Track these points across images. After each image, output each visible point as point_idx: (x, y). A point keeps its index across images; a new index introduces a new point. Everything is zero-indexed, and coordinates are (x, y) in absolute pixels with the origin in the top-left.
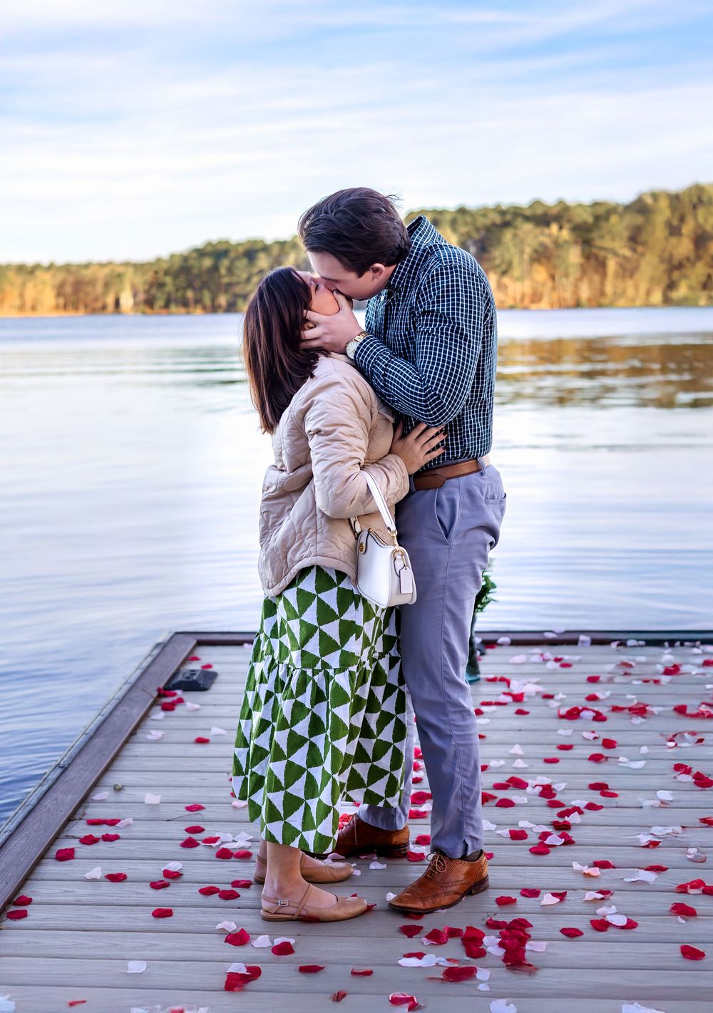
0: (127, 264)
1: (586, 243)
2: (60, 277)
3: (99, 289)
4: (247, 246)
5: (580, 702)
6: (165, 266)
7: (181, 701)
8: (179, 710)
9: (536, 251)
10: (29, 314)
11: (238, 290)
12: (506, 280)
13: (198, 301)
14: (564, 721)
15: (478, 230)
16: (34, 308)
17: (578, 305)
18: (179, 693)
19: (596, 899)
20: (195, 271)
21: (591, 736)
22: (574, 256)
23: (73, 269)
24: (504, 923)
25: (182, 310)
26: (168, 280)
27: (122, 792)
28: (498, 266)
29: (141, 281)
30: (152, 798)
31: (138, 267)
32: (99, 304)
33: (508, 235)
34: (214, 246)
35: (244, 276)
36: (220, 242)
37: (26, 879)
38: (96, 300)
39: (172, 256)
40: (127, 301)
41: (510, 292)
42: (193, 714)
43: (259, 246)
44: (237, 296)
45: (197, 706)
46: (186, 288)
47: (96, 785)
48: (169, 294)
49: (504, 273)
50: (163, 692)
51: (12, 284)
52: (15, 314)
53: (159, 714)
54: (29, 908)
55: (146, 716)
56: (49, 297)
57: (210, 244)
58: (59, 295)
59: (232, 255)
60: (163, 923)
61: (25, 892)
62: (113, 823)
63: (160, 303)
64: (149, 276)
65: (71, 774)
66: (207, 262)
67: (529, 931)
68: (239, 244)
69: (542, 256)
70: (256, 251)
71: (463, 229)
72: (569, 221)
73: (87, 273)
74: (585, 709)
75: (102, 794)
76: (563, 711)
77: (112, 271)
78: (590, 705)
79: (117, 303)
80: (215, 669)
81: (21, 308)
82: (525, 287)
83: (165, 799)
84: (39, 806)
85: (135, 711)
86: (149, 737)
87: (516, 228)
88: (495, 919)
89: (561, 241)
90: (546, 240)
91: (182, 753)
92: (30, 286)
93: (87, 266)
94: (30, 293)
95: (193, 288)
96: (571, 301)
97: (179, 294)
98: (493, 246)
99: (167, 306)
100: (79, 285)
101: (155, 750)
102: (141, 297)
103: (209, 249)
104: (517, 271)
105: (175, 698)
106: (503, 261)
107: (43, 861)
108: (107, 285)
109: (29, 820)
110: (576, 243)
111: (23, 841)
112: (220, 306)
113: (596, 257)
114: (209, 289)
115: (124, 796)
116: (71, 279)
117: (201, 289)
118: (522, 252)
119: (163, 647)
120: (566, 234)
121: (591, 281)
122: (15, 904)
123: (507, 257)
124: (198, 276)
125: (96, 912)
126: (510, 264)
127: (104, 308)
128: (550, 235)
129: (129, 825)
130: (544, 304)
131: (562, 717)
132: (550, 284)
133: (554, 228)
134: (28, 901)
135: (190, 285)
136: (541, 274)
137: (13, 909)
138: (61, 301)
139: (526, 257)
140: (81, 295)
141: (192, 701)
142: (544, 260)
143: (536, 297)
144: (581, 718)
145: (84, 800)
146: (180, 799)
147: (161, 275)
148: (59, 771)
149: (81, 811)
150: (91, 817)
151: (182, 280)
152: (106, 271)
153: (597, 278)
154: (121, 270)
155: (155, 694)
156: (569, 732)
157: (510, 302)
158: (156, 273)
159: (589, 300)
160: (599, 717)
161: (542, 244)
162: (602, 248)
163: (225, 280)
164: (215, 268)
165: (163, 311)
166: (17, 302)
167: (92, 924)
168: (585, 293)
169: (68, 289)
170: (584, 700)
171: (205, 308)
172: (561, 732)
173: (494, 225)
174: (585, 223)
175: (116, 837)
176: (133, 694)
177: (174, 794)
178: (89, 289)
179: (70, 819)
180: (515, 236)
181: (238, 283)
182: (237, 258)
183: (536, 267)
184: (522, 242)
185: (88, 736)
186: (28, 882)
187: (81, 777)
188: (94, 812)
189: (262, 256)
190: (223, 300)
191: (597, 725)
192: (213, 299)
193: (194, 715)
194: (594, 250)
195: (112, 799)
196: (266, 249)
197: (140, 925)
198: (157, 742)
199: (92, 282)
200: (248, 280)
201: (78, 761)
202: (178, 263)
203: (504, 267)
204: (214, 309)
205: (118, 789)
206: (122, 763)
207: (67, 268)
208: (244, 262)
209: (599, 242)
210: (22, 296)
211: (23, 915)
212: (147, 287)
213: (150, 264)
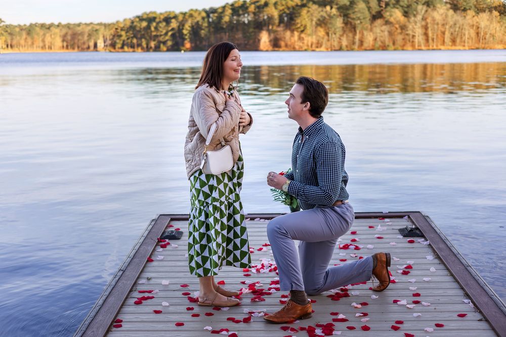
0: (100, 24)
1: (346, 16)
2: (64, 31)
3: (86, 38)
4: (166, 15)
5: (349, 242)
6: (122, 25)
7: (168, 244)
8: (168, 247)
9: (319, 20)
10: (47, 51)
11: (161, 39)
12: (303, 35)
13: (139, 45)
14: (342, 250)
15: (288, 8)
16: (50, 48)
17: (340, 49)
18: (167, 240)
19: (360, 316)
20: (138, 29)
21: (354, 256)
22: (339, 22)
23: (71, 26)
24: (323, 325)
25: (131, 50)
26: (123, 33)
27: (151, 280)
28: (299, 28)
29: (109, 33)
30: (165, 282)
31: (106, 26)
32: (86, 46)
33: (304, 11)
34: (148, 15)
35: (164, 31)
36: (151, 12)
37: (118, 313)
38: (84, 43)
39: (125, 20)
40: (101, 44)
41: (305, 42)
42: (174, 249)
43: (172, 16)
44: (160, 42)
45: (177, 246)
46: (132, 38)
47: (138, 278)
48: (124, 41)
49: (302, 31)
50: (160, 240)
51: (38, 34)
52: (39, 51)
53: (160, 249)
54: (122, 323)
55: (154, 250)
56: (58, 42)
57: (145, 13)
58: (63, 41)
59: (157, 20)
60: (180, 328)
61: (119, 317)
62: (150, 292)
63: (119, 46)
64: (113, 31)
65: (127, 273)
66: (144, 24)
67: (333, 327)
68: (161, 14)
69: (322, 23)
70: (171, 18)
71: (281, 8)
72: (337, 4)
73: (79, 29)
74: (351, 245)
75: (141, 281)
76: (341, 246)
77: (93, 27)
78: (352, 243)
79: (95, 46)
80: (181, 230)
81: (43, 47)
82: (314, 39)
83: (171, 283)
84: (116, 286)
85: (149, 248)
86: (158, 259)
87: (309, 8)
88: (319, 324)
89: (332, 14)
90: (324, 14)
91: (174, 265)
92: (48, 35)
93: (79, 25)
94: (48, 39)
95: (137, 38)
96: (337, 48)
97: (129, 41)
98: (296, 17)
99: (122, 48)
100: (74, 35)
101: (161, 263)
102: (109, 42)
103: (145, 17)
104: (309, 30)
105: (166, 243)
106: (302, 25)
107: (123, 306)
108: (90, 35)
109: (113, 291)
110: (340, 16)
111: (113, 299)
112: (151, 48)
113: (351, 23)
114: (145, 39)
115: (152, 282)
116: (70, 32)
117: (141, 38)
118: (312, 20)
119: (155, 221)
120: (334, 11)
121: (347, 36)
122: (116, 322)
123: (304, 23)
124: (139, 31)
125: (151, 324)
126: (305, 27)
127: (89, 48)
128: (326, 12)
129: (157, 293)
130: (323, 49)
131: (341, 248)
132: (326, 37)
133: (328, 8)
134: (121, 321)
135: (135, 36)
136: (321, 32)
137: (115, 324)
138: (65, 44)
139: (314, 23)
140: (76, 41)
141: (174, 244)
142: (323, 25)
143: (319, 45)
144: (350, 248)
145: (135, 283)
146: (178, 283)
147: (119, 30)
148: (122, 272)
149: (134, 288)
150: (140, 290)
151: (130, 34)
152: (90, 28)
153: (351, 35)
154: (98, 27)
155: (157, 241)
156: (344, 254)
157: (305, 47)
158: (116, 29)
159: (347, 46)
160: (357, 248)
161: (322, 16)
162: (353, 19)
163: (154, 34)
164: (148, 27)
165: (120, 50)
166: (41, 44)
167: (151, 329)
168: (345, 42)
169: (69, 38)
170: (350, 241)
171: (143, 49)
172: (340, 254)
173: (297, 5)
174: (345, 5)
175: (153, 297)
176: (146, 241)
177: (174, 281)
178: (80, 37)
179: (131, 291)
180: (308, 11)
181: (161, 35)
182: (160, 22)
183: (319, 28)
184: (312, 15)
185: (131, 258)
186: (119, 314)
187: (132, 274)
188: (140, 288)
189: (173, 20)
190: (153, 44)
191: (356, 251)
192: (147, 45)
193: (176, 249)
194: (350, 20)
195: (146, 283)
196: (175, 17)
197: (171, 329)
198: (162, 260)
199: (82, 34)
200: (166, 34)
201: (129, 268)
202: (128, 24)
203: (302, 28)
204: (148, 49)
205: (149, 279)
206: (147, 269)
207: (68, 26)
208: (164, 24)
209: (352, 16)
210: (43, 41)
211: (120, 326)
212: (111, 37)
213: (113, 24)
